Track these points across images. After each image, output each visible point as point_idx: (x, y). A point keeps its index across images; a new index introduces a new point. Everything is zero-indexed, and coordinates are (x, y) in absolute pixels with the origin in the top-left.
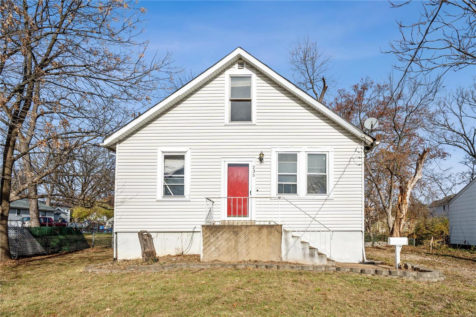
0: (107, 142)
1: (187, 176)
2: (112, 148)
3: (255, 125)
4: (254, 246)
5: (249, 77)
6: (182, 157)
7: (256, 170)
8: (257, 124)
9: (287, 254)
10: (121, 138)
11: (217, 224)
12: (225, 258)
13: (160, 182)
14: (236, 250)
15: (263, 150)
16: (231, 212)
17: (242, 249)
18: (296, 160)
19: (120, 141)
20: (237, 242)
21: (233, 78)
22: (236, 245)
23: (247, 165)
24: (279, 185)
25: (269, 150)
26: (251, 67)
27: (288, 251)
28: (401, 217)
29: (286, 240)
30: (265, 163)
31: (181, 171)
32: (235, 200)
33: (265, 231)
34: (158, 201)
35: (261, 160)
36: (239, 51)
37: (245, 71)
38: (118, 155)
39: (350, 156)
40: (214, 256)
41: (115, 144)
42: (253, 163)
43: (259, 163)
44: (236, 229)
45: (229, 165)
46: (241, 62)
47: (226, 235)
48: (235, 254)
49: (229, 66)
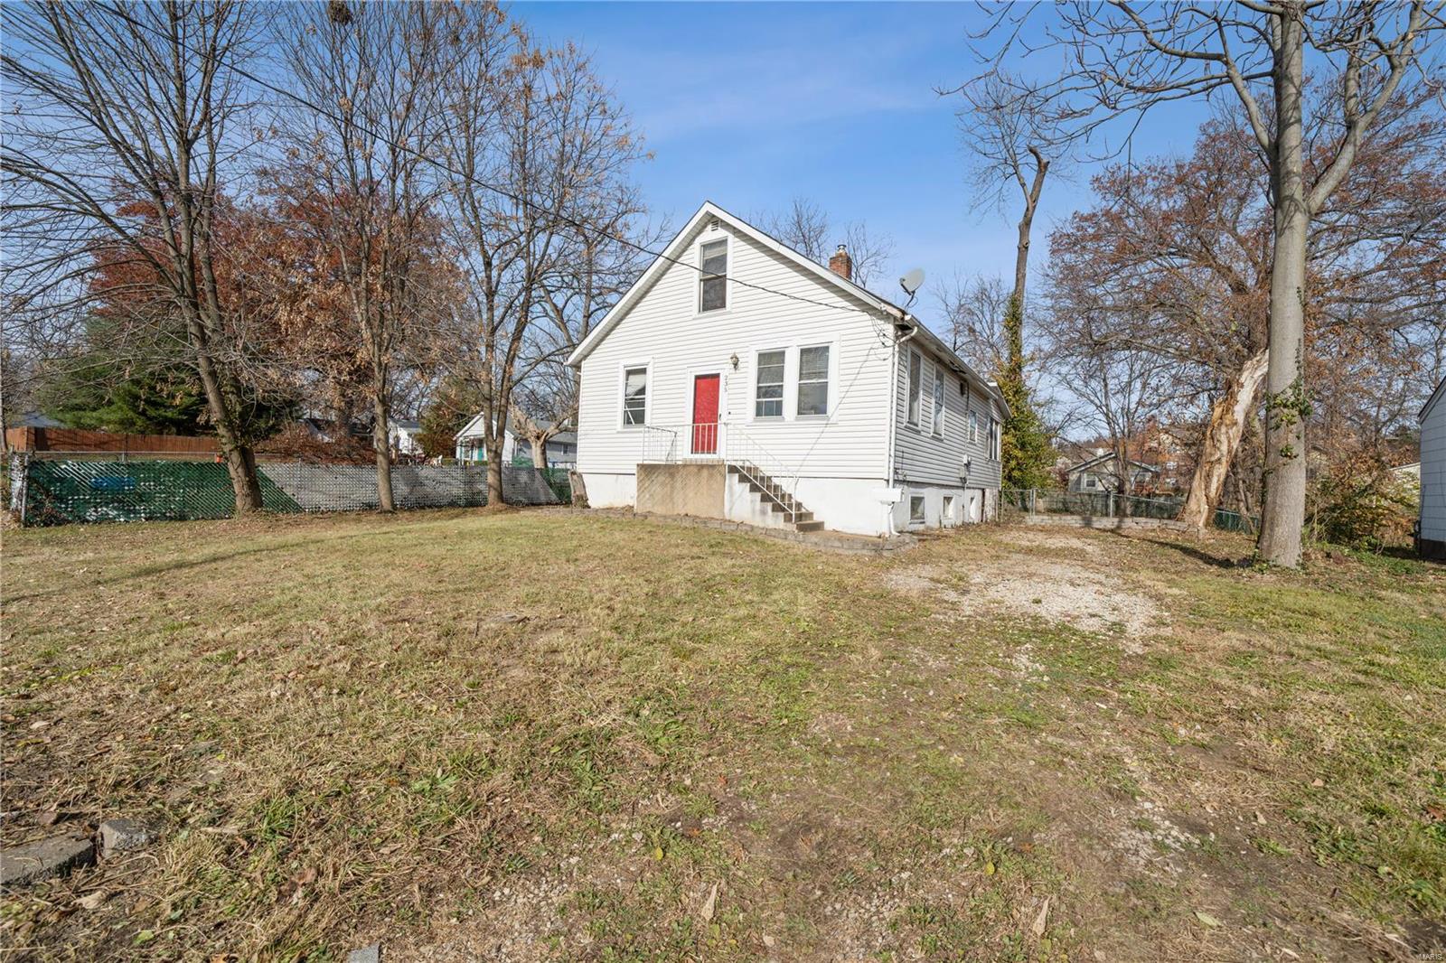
0: (571, 359)
1: (648, 396)
2: (577, 366)
3: (730, 313)
4: (691, 495)
5: (723, 242)
6: (643, 371)
7: (730, 382)
8: (734, 311)
9: (731, 509)
10: (585, 353)
11: (680, 463)
12: (659, 510)
13: (620, 406)
14: (672, 499)
15: (737, 351)
16: (696, 448)
17: (678, 498)
18: (783, 361)
19: (585, 357)
20: (673, 487)
21: (705, 247)
22: (672, 492)
23: (717, 376)
24: (758, 403)
25: (746, 349)
26: (727, 226)
27: (732, 503)
28: (1213, 459)
29: (731, 487)
30: (742, 370)
31: (642, 391)
32: (704, 428)
33: (705, 473)
34: (618, 432)
35: (736, 365)
36: (708, 208)
37: (721, 233)
38: (584, 373)
39: (870, 346)
40: (648, 507)
41: (581, 361)
42: (725, 371)
43: (733, 371)
44: (671, 471)
45: (698, 378)
46: (714, 221)
47: (661, 478)
48: (670, 505)
49: (700, 230)
